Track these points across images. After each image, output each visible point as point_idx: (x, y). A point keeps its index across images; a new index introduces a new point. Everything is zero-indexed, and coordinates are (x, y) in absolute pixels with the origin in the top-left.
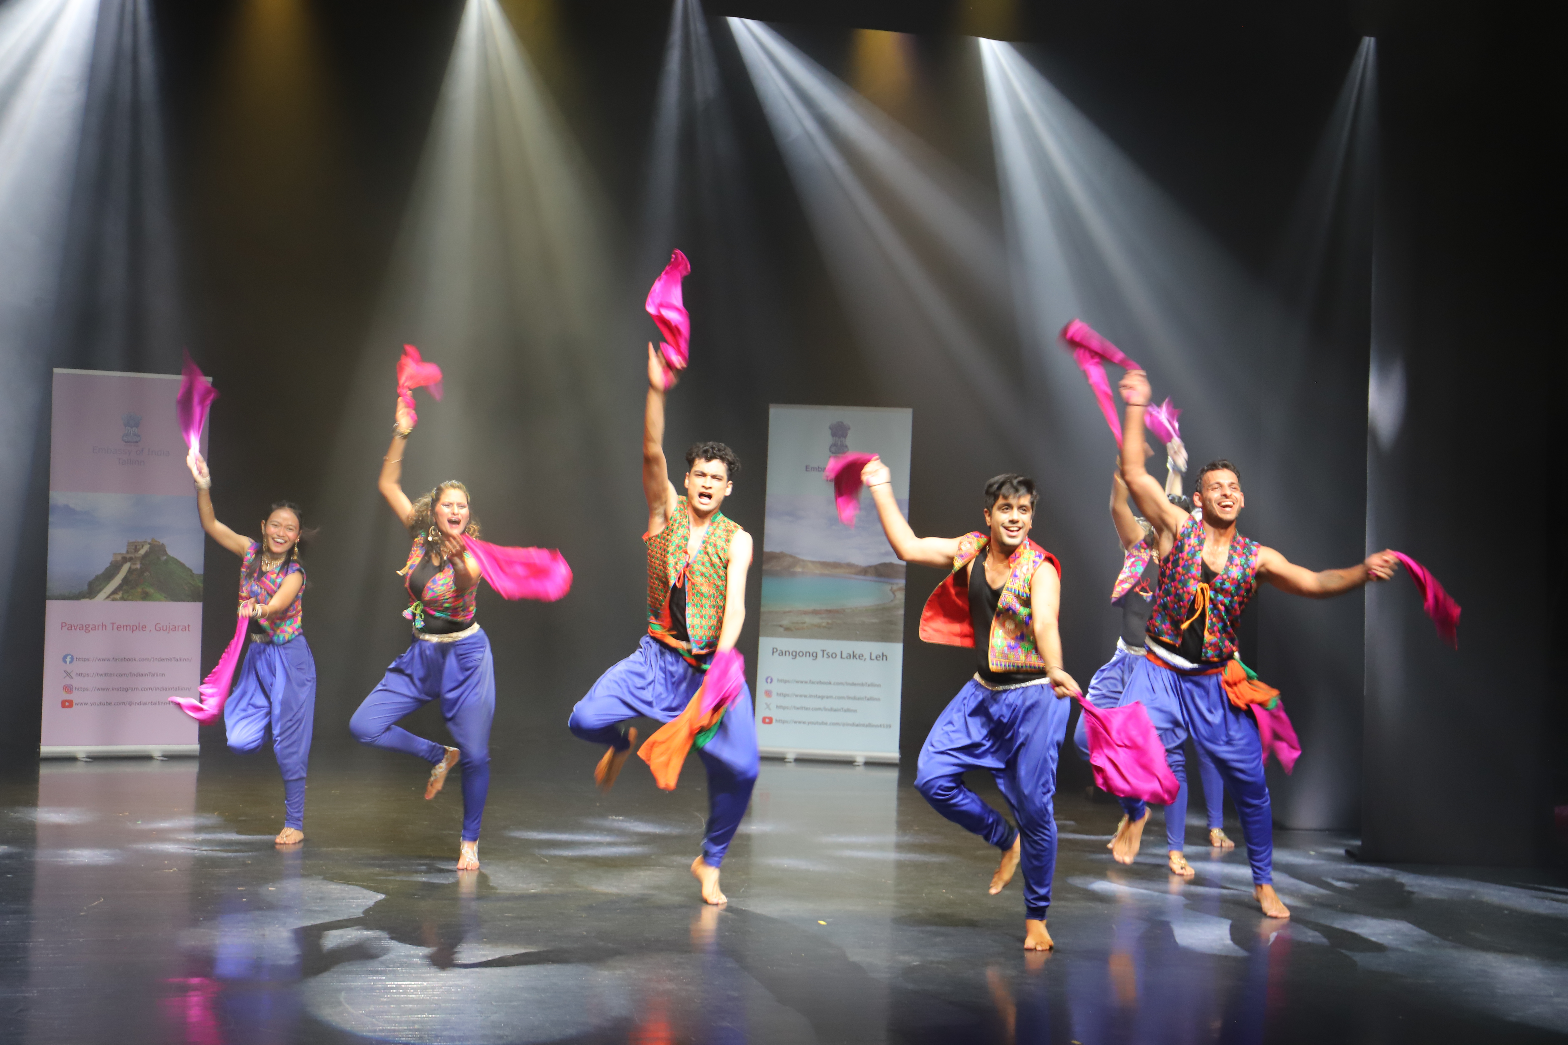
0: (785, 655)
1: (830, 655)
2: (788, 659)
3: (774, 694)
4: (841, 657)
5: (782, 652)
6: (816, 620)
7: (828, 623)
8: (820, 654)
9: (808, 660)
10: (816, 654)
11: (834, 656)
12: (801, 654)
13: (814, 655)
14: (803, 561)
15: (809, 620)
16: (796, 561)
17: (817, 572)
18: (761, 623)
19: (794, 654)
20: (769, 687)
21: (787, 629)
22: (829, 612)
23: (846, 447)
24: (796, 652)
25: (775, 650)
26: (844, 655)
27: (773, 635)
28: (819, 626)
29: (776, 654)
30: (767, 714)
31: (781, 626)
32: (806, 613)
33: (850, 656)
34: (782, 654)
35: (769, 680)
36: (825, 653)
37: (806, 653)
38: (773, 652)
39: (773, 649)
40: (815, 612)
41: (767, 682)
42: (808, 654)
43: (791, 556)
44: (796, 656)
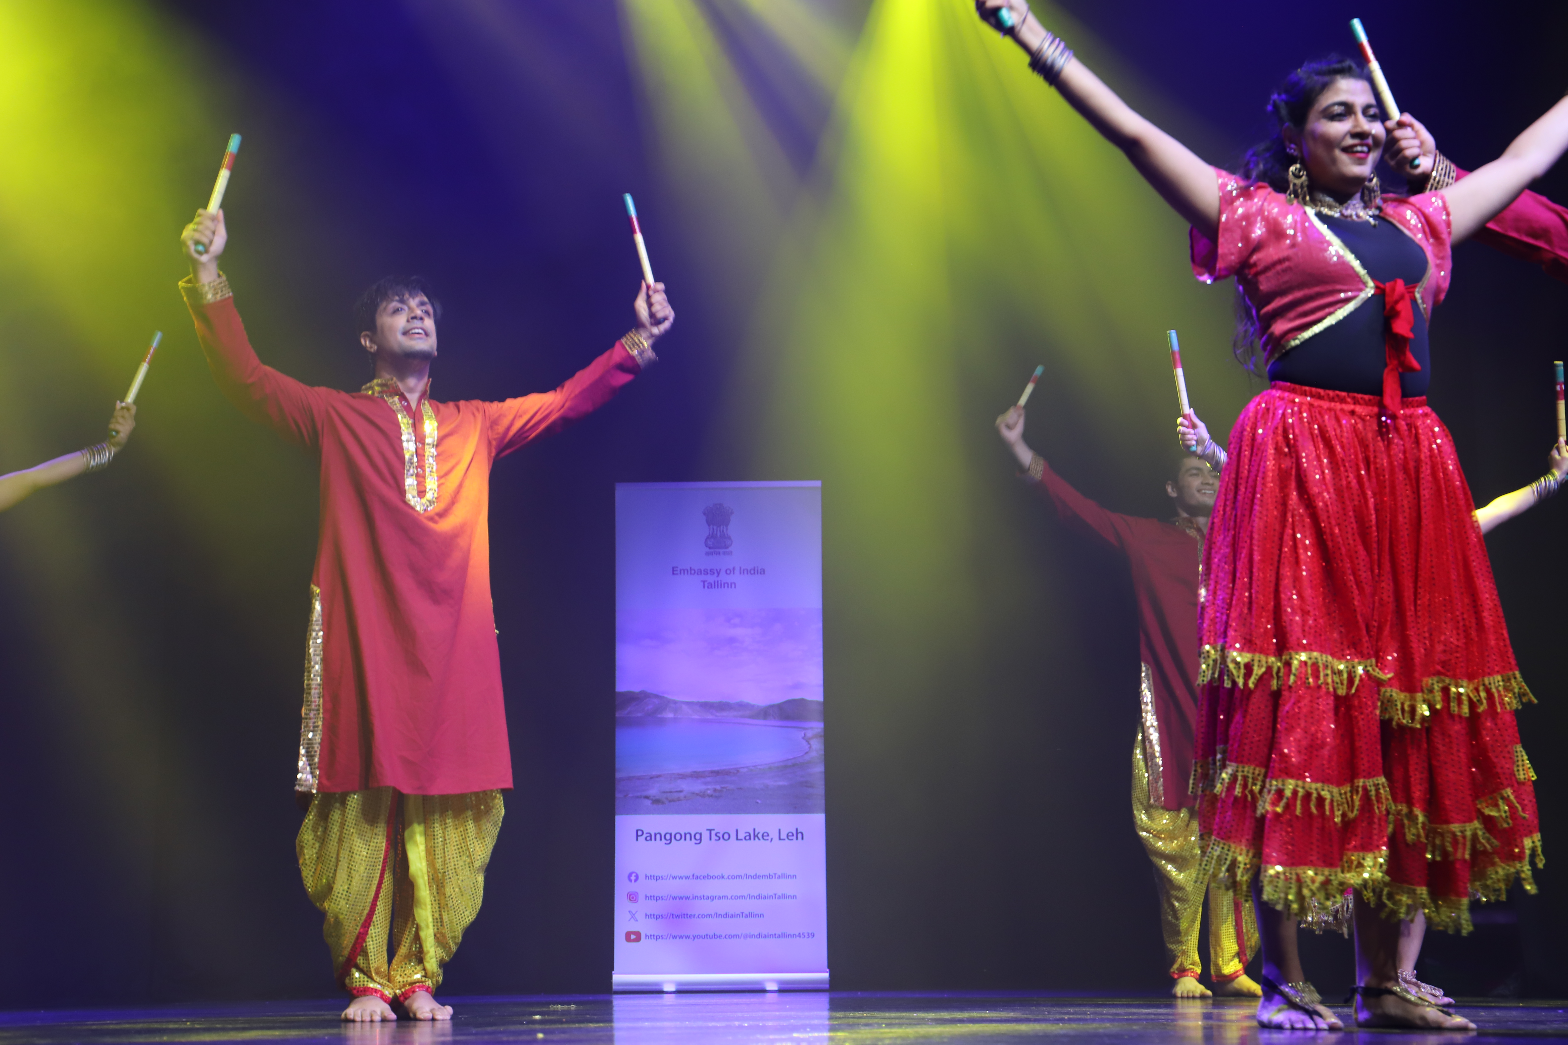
0: (655, 840)
1: (720, 835)
2: (659, 844)
3: (641, 897)
4: (737, 839)
5: (651, 836)
6: (697, 787)
7: (715, 790)
8: (705, 835)
9: (690, 844)
10: (701, 834)
11: (726, 836)
12: (678, 837)
13: (698, 837)
14: (675, 702)
15: (687, 786)
16: (664, 703)
17: (696, 717)
18: (618, 795)
19: (668, 837)
20: (633, 887)
21: (656, 801)
22: (717, 773)
23: (729, 538)
24: (671, 834)
25: (640, 833)
26: (741, 835)
27: (635, 811)
28: (702, 795)
29: (641, 839)
30: (633, 927)
31: (647, 797)
32: (683, 777)
33: (750, 835)
34: (650, 837)
35: (633, 878)
36: (713, 833)
37: (685, 834)
38: (637, 836)
39: (637, 831)
40: (696, 776)
41: (631, 881)
42: (688, 836)
43: (657, 696)
44: (671, 839)
